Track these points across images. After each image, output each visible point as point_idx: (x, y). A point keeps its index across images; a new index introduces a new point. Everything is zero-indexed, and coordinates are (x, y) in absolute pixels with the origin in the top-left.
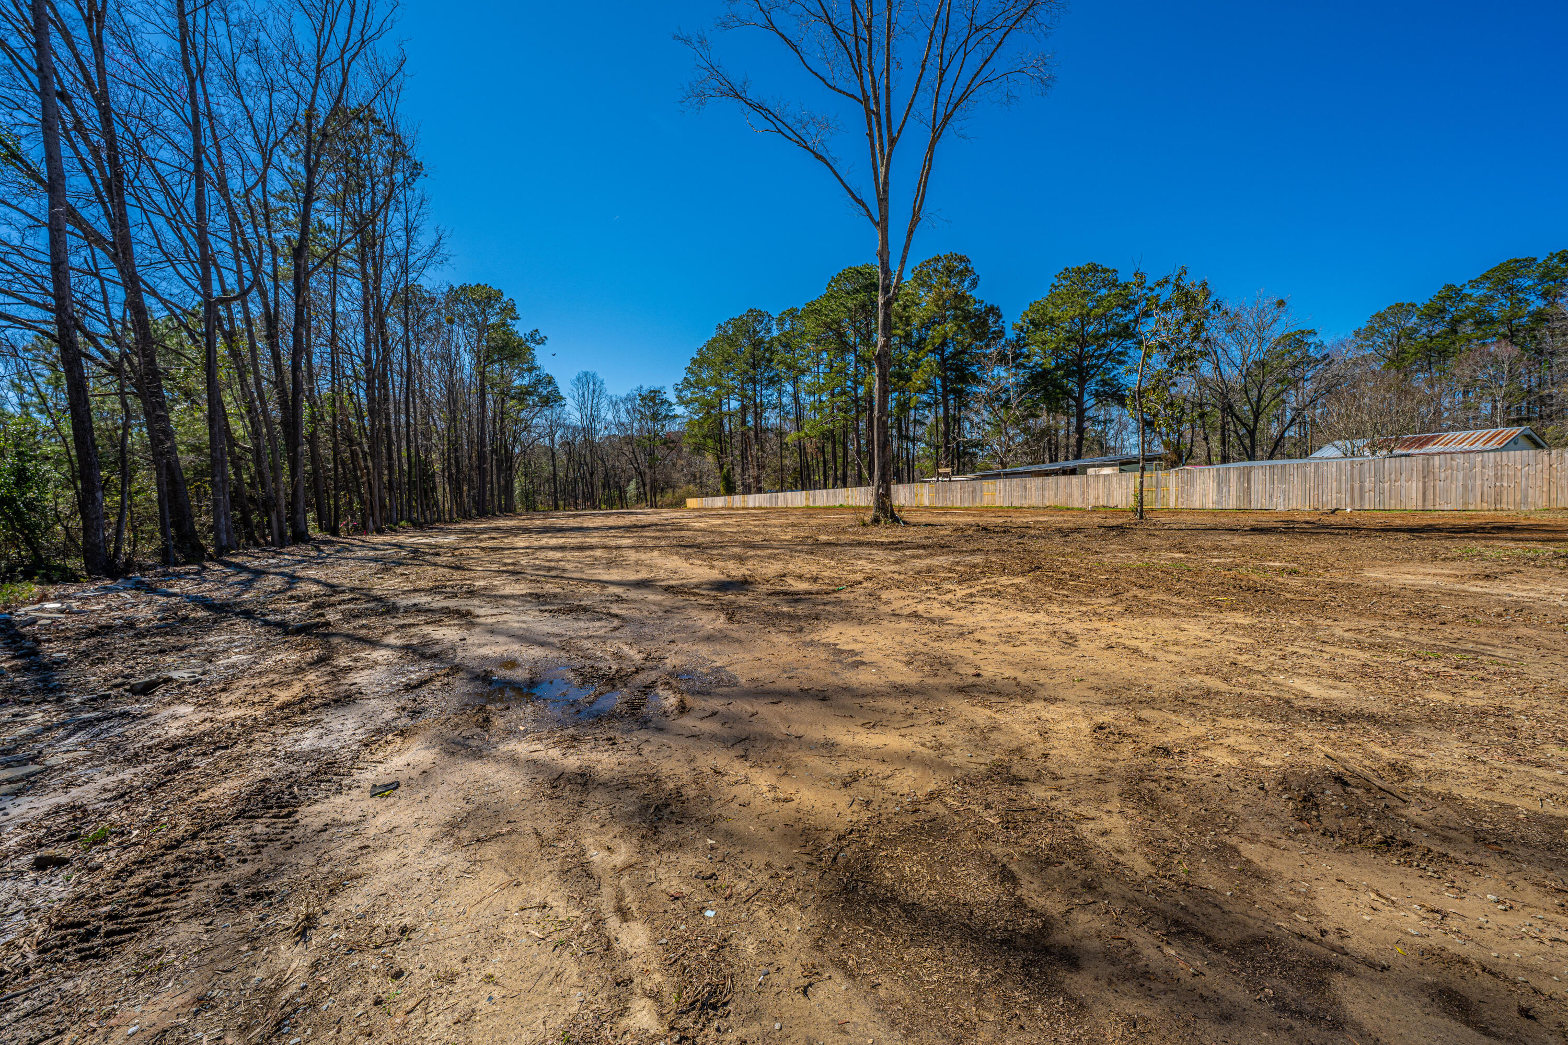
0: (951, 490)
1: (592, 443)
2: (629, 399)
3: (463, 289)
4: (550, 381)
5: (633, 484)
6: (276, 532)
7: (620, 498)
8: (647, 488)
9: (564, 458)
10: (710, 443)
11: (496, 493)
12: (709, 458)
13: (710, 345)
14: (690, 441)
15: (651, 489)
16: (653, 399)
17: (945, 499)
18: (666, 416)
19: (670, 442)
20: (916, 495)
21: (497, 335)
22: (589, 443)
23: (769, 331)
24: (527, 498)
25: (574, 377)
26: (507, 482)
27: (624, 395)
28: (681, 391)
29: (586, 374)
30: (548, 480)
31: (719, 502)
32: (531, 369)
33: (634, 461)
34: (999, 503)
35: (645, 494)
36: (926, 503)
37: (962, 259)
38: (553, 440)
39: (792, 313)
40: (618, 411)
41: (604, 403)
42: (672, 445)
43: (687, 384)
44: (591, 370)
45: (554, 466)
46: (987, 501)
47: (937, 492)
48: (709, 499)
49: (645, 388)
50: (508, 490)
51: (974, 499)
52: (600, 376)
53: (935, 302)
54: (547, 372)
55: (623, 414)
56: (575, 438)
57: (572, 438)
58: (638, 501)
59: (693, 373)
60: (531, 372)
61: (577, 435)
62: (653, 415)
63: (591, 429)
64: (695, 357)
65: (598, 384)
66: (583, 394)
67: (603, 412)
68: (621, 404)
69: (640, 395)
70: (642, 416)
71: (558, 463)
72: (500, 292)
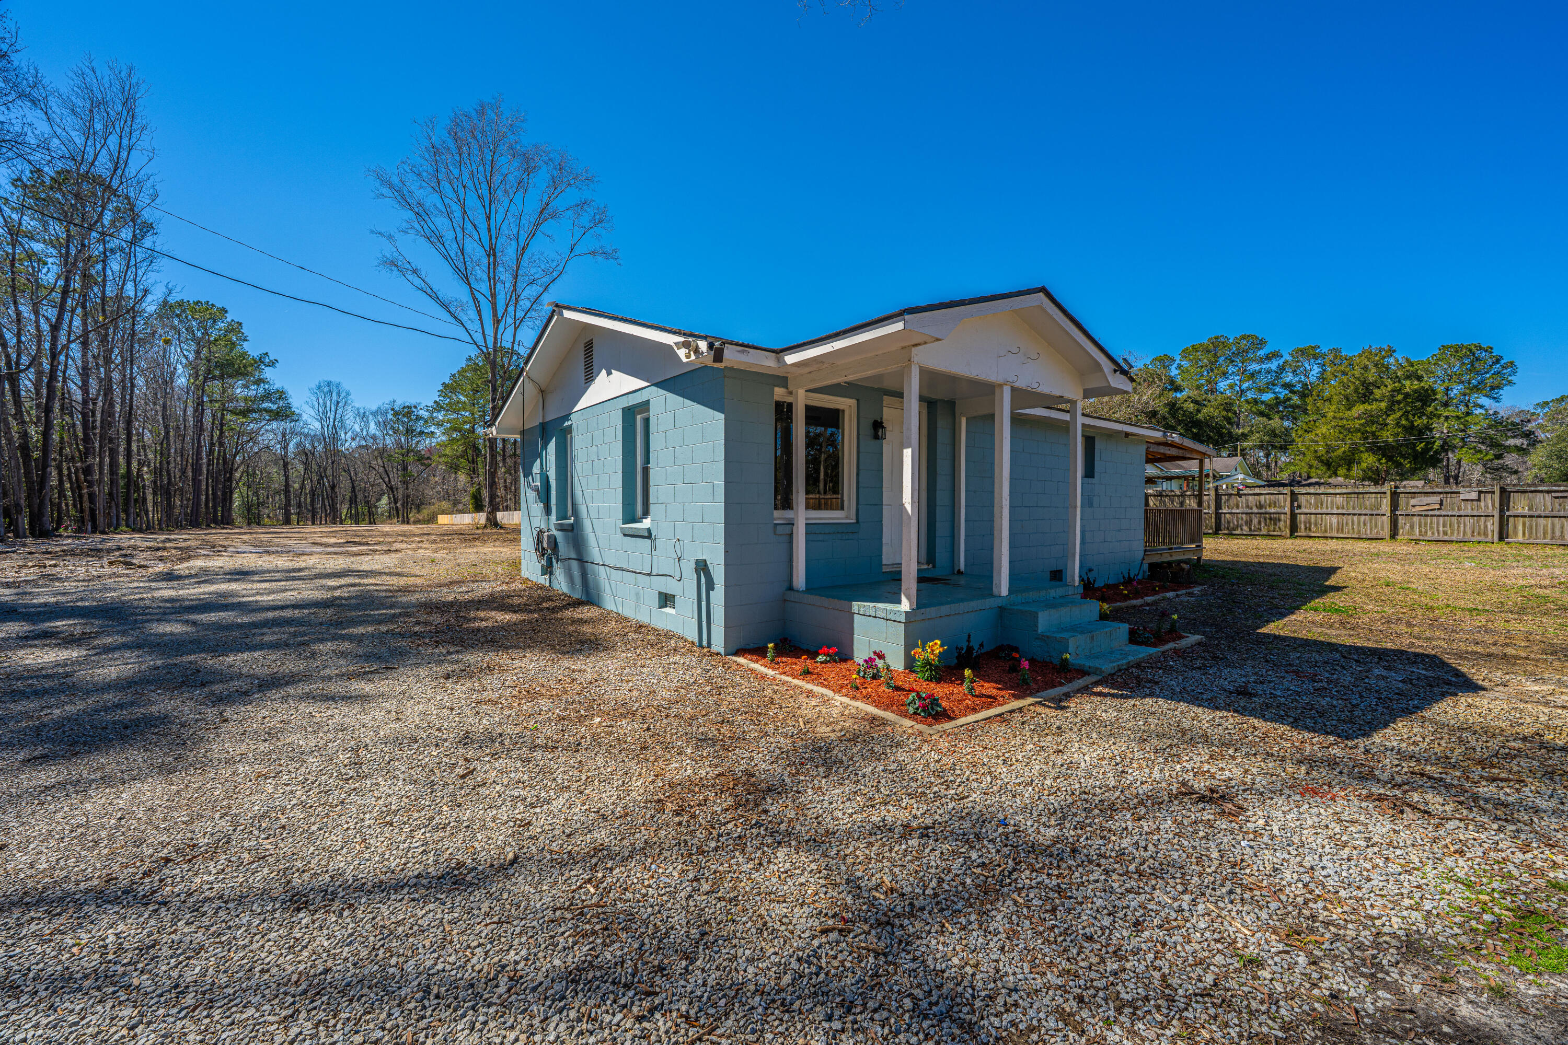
1: (336, 453)
2: (379, 412)
3: (180, 304)
4: (281, 395)
5: (384, 500)
7: (370, 514)
8: (399, 504)
9: (301, 468)
10: (463, 462)
11: (212, 504)
12: (462, 477)
13: (462, 371)
14: (444, 459)
15: (403, 505)
16: (407, 415)
18: (421, 433)
19: (423, 459)
22: (333, 453)
24: (249, 510)
25: (313, 385)
26: (224, 493)
27: (374, 408)
28: (433, 413)
29: (329, 384)
30: (277, 492)
31: (467, 519)
32: (259, 382)
33: (384, 475)
35: (397, 510)
38: (286, 448)
40: (367, 425)
41: (350, 415)
42: (426, 462)
43: (438, 407)
44: (334, 379)
45: (287, 477)
48: (459, 516)
49: (398, 403)
50: (226, 503)
52: (346, 386)
54: (278, 385)
55: (372, 425)
56: (314, 448)
57: (310, 448)
58: (390, 517)
59: (446, 396)
60: (258, 385)
61: (316, 444)
62: (407, 430)
63: (335, 438)
64: (447, 381)
65: (343, 394)
66: (325, 404)
67: (349, 423)
68: (371, 417)
69: (393, 409)
70: (396, 431)
71: (292, 473)
72: (224, 311)
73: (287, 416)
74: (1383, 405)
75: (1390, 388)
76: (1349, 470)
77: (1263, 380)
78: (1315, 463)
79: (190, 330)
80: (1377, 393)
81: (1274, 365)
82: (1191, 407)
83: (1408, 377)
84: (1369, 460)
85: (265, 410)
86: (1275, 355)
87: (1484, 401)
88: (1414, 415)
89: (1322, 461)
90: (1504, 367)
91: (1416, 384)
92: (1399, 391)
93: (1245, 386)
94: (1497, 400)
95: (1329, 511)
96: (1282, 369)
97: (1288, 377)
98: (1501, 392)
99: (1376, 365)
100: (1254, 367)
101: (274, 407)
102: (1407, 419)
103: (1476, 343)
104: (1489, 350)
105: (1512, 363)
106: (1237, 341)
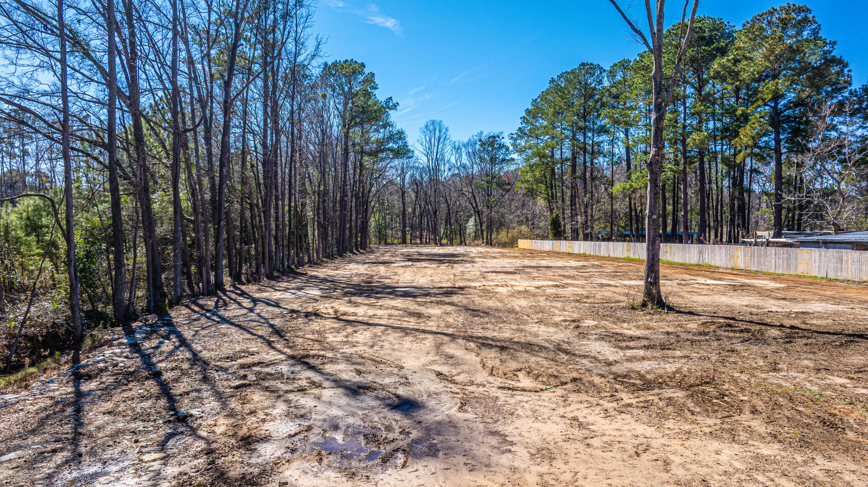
0: (766, 255)
1: (438, 181)
2: (470, 144)
3: (335, 64)
4: (401, 135)
5: (471, 223)
6: (205, 281)
7: (461, 235)
8: (484, 228)
9: (413, 196)
10: (542, 187)
11: (354, 232)
12: (541, 202)
13: (543, 96)
14: (523, 186)
15: (487, 228)
16: (492, 144)
17: (759, 263)
18: (504, 160)
19: (505, 184)
20: (732, 257)
21: (360, 101)
22: (434, 181)
23: (600, 82)
24: (380, 232)
26: (363, 219)
27: (466, 140)
28: (516, 140)
29: (433, 122)
30: (398, 216)
31: (547, 245)
32: (384, 126)
33: (473, 200)
34: (814, 273)
35: (482, 231)
36: (741, 265)
37: (800, 10)
38: (404, 179)
39: (624, 65)
40: (460, 156)
41: (448, 149)
42: (508, 187)
44: (437, 118)
45: (404, 203)
46: (801, 269)
47: (752, 255)
48: (539, 242)
49: (484, 134)
50: (364, 228)
51: (789, 266)
52: (445, 124)
53: (766, 58)
54: (398, 127)
55: (464, 157)
56: (422, 179)
57: (419, 178)
58: (476, 237)
59: (527, 122)
60: (385, 128)
61: (424, 175)
62: (491, 159)
63: (436, 170)
64: (530, 107)
65: (443, 131)
66: (430, 140)
67: (447, 156)
68: (463, 149)
69: (480, 140)
70: (482, 159)
71: (408, 200)
72: (363, 65)
73: (405, 154)
79: (341, 86)
85: (389, 149)
101: (395, 146)
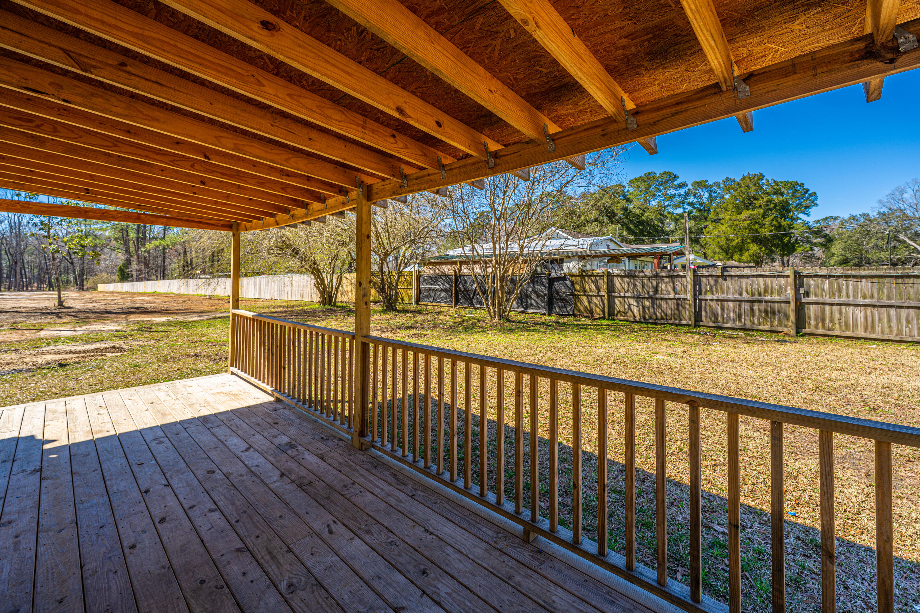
8: (77, 275)
15: (80, 276)
35: (76, 279)
74: (761, 211)
75: (765, 200)
76: (741, 255)
77: (677, 200)
78: (717, 250)
80: (757, 203)
81: (682, 191)
82: (638, 212)
83: (775, 193)
84: (754, 248)
86: (683, 185)
87: (801, 215)
88: (781, 218)
89: (722, 249)
90: (811, 195)
91: (781, 198)
92: (771, 201)
93: (666, 204)
94: (808, 215)
95: (851, 300)
96: (687, 194)
97: (691, 199)
98: (810, 210)
99: (755, 185)
100: (671, 192)
102: (777, 221)
103: (794, 180)
104: (802, 185)
105: (815, 193)
106: (661, 175)
